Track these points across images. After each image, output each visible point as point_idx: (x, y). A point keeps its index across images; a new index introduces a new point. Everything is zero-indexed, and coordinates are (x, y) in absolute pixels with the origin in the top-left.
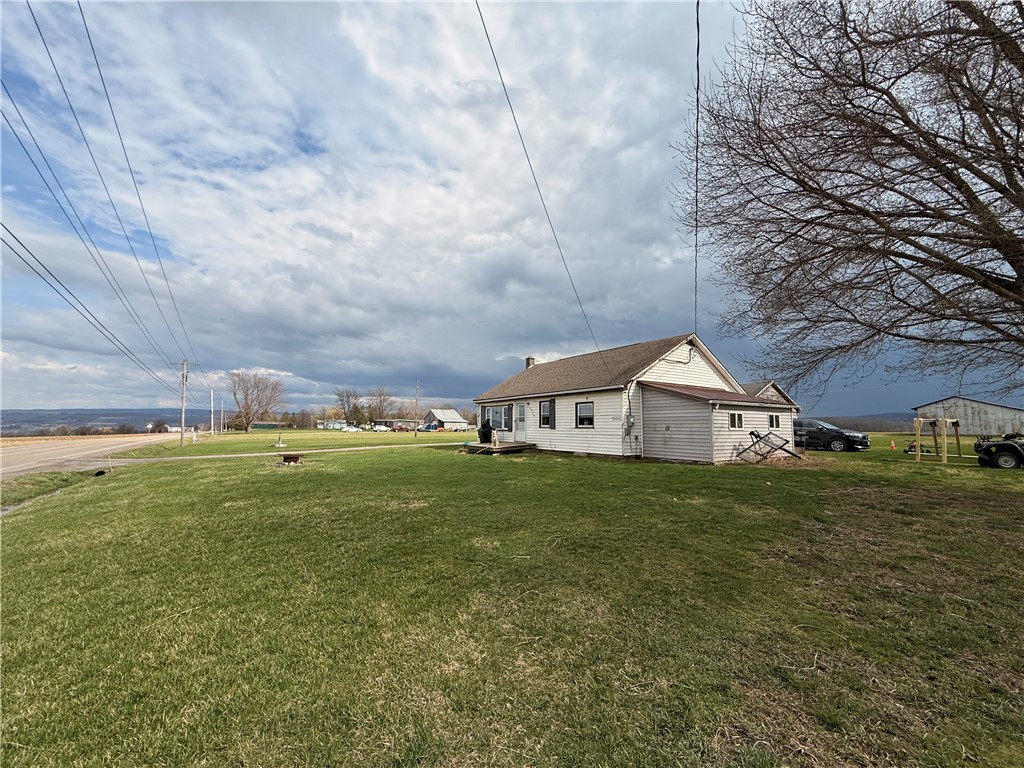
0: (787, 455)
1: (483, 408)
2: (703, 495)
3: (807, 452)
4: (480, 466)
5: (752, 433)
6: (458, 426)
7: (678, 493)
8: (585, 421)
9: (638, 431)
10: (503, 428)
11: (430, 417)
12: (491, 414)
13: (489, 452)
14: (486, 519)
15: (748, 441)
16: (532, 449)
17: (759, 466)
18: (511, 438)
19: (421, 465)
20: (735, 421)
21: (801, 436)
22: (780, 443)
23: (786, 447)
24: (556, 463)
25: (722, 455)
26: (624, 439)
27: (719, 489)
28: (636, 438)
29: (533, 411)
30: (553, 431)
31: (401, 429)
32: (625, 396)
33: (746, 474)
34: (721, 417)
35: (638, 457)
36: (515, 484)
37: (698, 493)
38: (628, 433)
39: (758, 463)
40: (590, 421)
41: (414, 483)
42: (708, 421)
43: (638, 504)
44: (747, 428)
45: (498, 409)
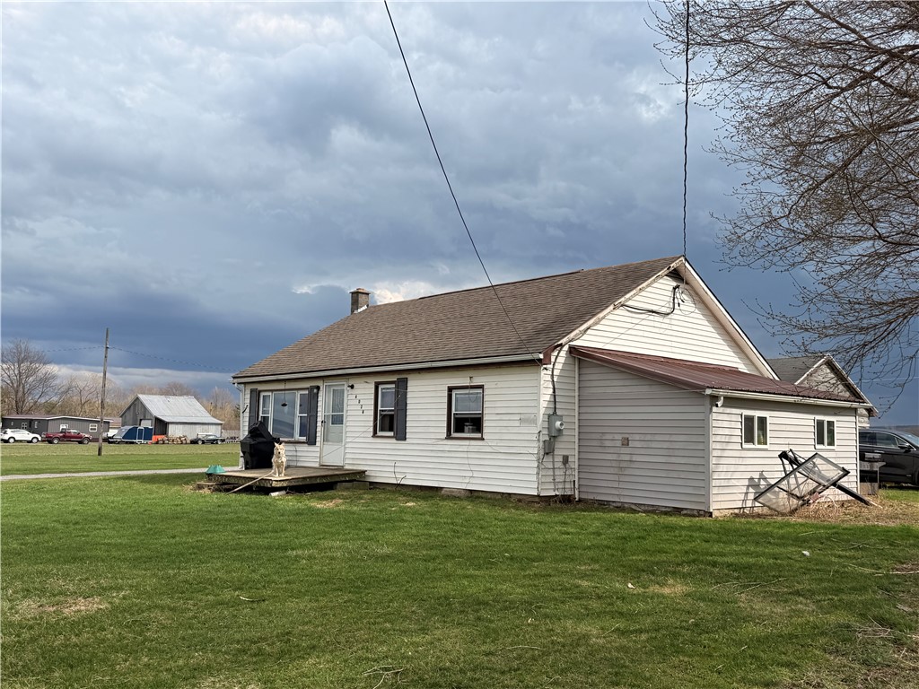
0: (846, 497)
1: (256, 395)
2: (684, 576)
3: (882, 492)
4: (239, 520)
5: (783, 455)
6: (201, 433)
7: (636, 572)
8: (465, 424)
9: (568, 446)
10: (297, 437)
11: (136, 409)
12: (271, 408)
13: (264, 489)
14: (238, 636)
15: (775, 470)
16: (355, 481)
17: (793, 519)
18: (312, 458)
19: (103, 517)
20: (754, 432)
21: (871, 461)
22: (833, 474)
23: (844, 482)
24: (403, 510)
25: (727, 498)
26: (540, 462)
27: (714, 564)
28: (566, 460)
29: (360, 403)
30: (401, 445)
31: (66, 438)
32: (545, 375)
33: (766, 535)
34: (727, 422)
35: (566, 500)
36: (310, 558)
37: (674, 573)
38: (548, 449)
39: (793, 512)
40: (476, 424)
41: (81, 559)
42: (703, 429)
43: (556, 594)
44: (776, 443)
45: (288, 395)
